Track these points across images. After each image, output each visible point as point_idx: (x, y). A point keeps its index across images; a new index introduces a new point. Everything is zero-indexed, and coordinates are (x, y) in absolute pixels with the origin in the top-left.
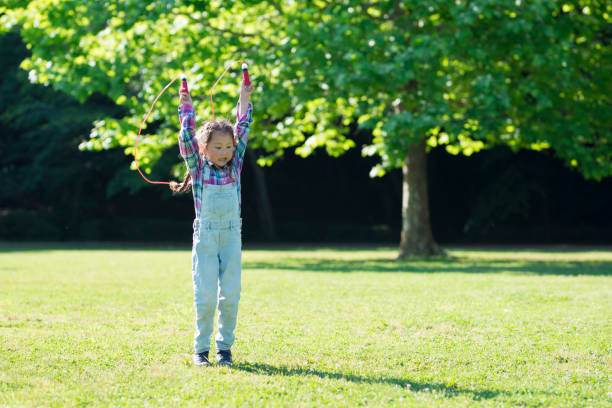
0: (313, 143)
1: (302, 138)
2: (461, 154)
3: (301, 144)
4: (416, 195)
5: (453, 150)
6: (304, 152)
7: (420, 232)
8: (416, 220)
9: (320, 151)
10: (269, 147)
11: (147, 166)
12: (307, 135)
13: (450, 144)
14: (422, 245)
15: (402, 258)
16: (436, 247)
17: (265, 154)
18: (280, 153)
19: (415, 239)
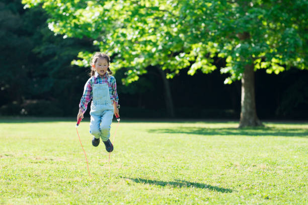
0: (195, 67)
1: (189, 64)
2: (273, 73)
3: (188, 68)
4: (249, 94)
5: (269, 72)
6: (191, 72)
7: (251, 114)
8: (248, 107)
9: (199, 71)
10: (171, 69)
12: (192, 63)
13: (268, 68)
14: (251, 121)
15: (241, 128)
16: (259, 122)
17: (170, 72)
18: (177, 72)
19: (247, 117)
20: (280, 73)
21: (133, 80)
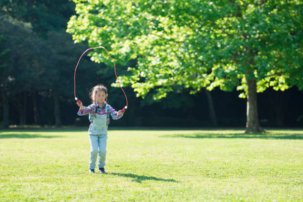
0: (214, 85)
1: (209, 82)
2: (279, 90)
3: (208, 85)
4: (252, 107)
5: (276, 89)
6: (210, 88)
7: (254, 122)
8: (252, 117)
9: (217, 88)
10: (194, 87)
11: (143, 95)
12: (211, 81)
13: (275, 86)
14: (254, 128)
15: (246, 133)
16: (260, 128)
17: (193, 90)
18: (199, 89)
19: (251, 125)
20: (286, 90)
21: (162, 96)
